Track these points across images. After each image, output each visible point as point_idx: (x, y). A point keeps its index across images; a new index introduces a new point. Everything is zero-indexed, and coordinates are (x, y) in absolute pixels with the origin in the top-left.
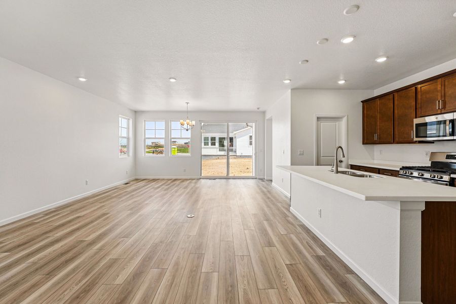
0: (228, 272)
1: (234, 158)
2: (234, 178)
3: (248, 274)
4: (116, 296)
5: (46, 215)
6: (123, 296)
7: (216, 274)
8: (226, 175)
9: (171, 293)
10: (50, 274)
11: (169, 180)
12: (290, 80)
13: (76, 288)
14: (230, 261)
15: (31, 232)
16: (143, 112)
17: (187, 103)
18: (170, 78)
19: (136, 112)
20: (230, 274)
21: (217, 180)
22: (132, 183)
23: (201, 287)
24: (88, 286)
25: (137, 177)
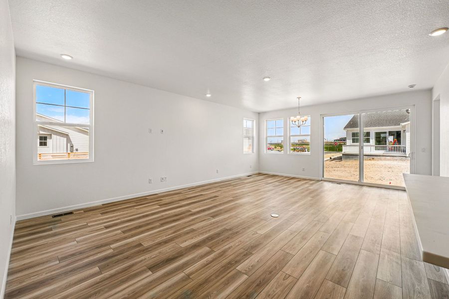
0: (258, 282)
1: (401, 160)
2: (371, 186)
3: (277, 295)
4: (174, 254)
5: (189, 189)
6: (177, 256)
7: (245, 277)
8: (357, 181)
9: (201, 270)
10: (162, 225)
11: (286, 177)
12: (446, 29)
13: (165, 238)
14: (270, 273)
15: (176, 198)
16: (265, 113)
17: (299, 98)
18: (264, 78)
19: (259, 113)
20: (258, 285)
21: (342, 185)
22: (253, 176)
23: (223, 280)
24: (169, 240)
25: (261, 172)
